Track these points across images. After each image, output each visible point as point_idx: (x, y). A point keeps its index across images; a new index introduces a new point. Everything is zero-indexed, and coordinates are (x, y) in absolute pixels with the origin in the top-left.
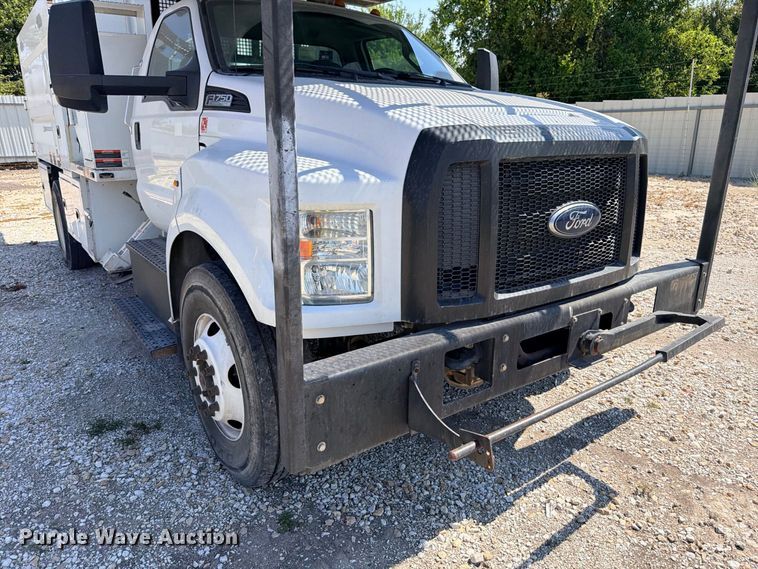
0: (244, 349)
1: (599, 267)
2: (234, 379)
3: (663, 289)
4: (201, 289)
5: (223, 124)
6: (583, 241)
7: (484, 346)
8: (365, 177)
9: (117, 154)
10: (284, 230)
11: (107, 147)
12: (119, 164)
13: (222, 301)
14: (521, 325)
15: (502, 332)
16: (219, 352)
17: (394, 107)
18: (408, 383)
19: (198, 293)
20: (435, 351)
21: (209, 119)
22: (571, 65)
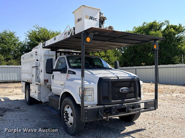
0: (74, 109)
1: (131, 98)
2: (72, 115)
3: (146, 103)
4: (67, 101)
5: (71, 76)
6: (127, 93)
7: (110, 108)
8: (92, 83)
9: (48, 80)
10: (83, 89)
11: (46, 79)
12: (48, 82)
13: (71, 102)
14: (116, 106)
15: (113, 106)
16: (69, 111)
17: (96, 74)
18: (98, 111)
19: (66, 102)
20: (102, 108)
21: (69, 75)
22: (151, 55)
